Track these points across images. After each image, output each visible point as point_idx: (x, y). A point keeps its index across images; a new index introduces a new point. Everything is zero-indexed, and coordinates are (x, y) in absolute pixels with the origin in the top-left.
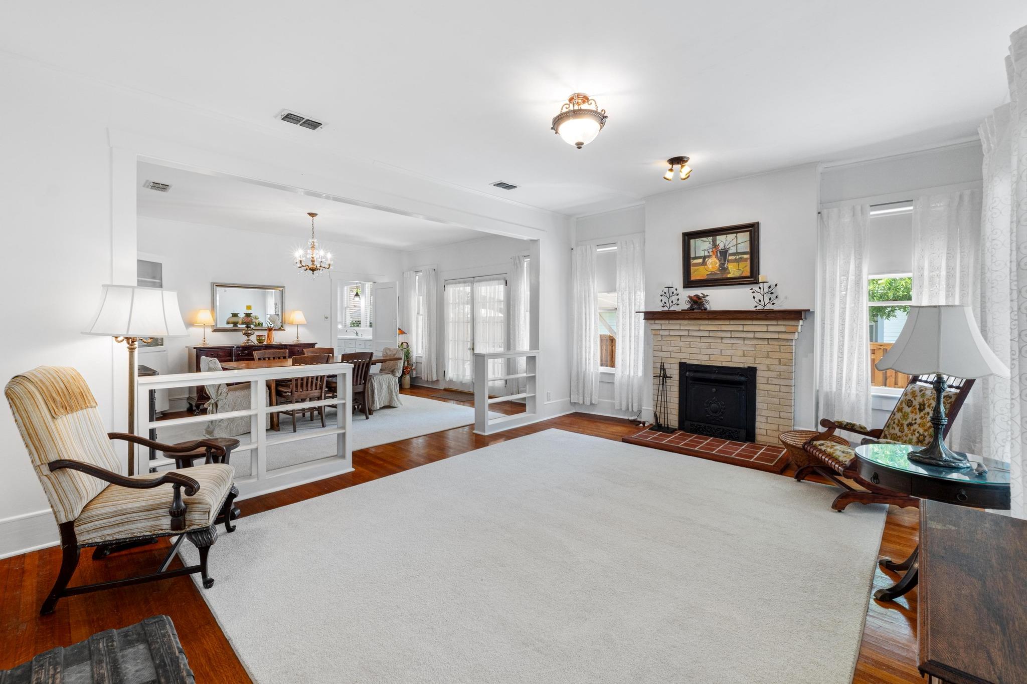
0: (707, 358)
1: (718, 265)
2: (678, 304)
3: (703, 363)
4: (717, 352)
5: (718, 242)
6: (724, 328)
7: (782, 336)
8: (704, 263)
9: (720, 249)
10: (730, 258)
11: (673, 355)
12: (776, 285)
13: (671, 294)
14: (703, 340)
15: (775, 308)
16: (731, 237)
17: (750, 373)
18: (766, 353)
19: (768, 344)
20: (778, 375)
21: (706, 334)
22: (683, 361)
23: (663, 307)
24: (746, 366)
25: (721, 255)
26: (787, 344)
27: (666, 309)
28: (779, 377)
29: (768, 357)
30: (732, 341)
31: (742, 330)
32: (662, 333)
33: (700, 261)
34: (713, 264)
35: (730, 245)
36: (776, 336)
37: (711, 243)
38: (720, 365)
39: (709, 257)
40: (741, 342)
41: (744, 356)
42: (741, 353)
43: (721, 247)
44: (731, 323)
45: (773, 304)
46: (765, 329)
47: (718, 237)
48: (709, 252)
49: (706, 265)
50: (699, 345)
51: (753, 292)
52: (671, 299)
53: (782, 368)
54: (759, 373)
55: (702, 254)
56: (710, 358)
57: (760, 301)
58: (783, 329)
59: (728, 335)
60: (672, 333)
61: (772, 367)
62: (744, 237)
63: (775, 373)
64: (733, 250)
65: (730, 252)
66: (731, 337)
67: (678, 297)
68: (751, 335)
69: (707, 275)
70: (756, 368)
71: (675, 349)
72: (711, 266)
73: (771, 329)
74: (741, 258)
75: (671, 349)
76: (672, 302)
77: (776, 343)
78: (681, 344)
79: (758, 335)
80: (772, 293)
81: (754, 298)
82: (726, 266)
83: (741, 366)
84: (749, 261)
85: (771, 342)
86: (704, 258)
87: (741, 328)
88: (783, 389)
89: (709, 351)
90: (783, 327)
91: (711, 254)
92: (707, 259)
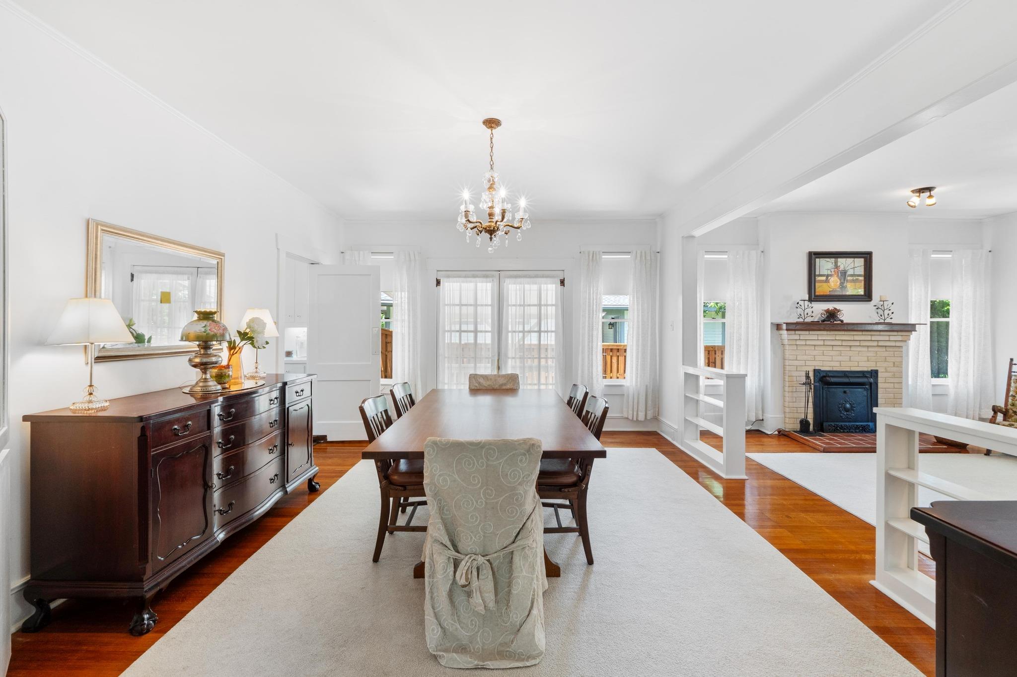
0: (837, 364)
1: (838, 283)
2: (812, 316)
3: (835, 369)
4: (847, 358)
5: (839, 264)
6: (856, 338)
7: (898, 344)
8: (827, 281)
9: (840, 269)
10: (849, 278)
11: (808, 363)
12: (893, 304)
13: (806, 307)
14: (835, 348)
15: (893, 321)
16: (850, 260)
17: (874, 374)
18: (884, 358)
19: (886, 351)
20: (893, 375)
21: (839, 343)
22: (817, 368)
23: (799, 318)
24: (869, 370)
25: (841, 276)
26: (899, 350)
27: (801, 320)
28: (894, 377)
29: (885, 361)
30: (859, 349)
31: (870, 339)
32: (798, 343)
33: (824, 278)
34: (834, 282)
35: (849, 268)
36: (893, 344)
37: (834, 264)
38: (849, 370)
39: (831, 275)
40: (865, 349)
41: (868, 361)
42: (866, 359)
43: (842, 268)
44: (864, 334)
45: (891, 318)
46: (887, 338)
47: (839, 260)
48: (831, 272)
49: (829, 282)
50: (832, 353)
51: (877, 309)
52: (806, 311)
53: (895, 369)
54: (880, 375)
55: (826, 273)
56: (840, 364)
57: (881, 316)
58: (900, 338)
59: (858, 343)
60: (808, 343)
61: (889, 369)
62: (860, 262)
63: (891, 373)
64: (850, 272)
65: (849, 273)
66: (860, 346)
67: (812, 310)
68: (875, 344)
69: (830, 291)
70: (877, 370)
71: (809, 358)
72: (833, 284)
73: (892, 338)
74: (857, 279)
75: (805, 357)
76: (807, 314)
77: (891, 349)
78: (815, 353)
79: (881, 344)
80: (890, 310)
81: (877, 313)
82: (845, 285)
83: (865, 369)
84: (863, 282)
85: (888, 349)
86: (828, 276)
87: (869, 338)
88: (897, 386)
89: (840, 358)
90: (900, 337)
91: (833, 273)
92: (829, 278)
